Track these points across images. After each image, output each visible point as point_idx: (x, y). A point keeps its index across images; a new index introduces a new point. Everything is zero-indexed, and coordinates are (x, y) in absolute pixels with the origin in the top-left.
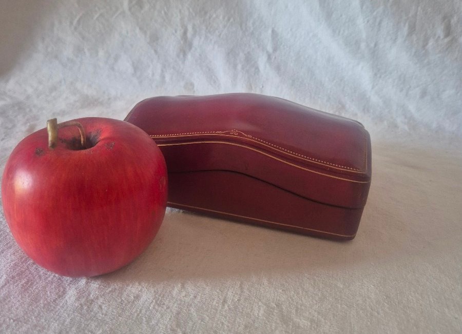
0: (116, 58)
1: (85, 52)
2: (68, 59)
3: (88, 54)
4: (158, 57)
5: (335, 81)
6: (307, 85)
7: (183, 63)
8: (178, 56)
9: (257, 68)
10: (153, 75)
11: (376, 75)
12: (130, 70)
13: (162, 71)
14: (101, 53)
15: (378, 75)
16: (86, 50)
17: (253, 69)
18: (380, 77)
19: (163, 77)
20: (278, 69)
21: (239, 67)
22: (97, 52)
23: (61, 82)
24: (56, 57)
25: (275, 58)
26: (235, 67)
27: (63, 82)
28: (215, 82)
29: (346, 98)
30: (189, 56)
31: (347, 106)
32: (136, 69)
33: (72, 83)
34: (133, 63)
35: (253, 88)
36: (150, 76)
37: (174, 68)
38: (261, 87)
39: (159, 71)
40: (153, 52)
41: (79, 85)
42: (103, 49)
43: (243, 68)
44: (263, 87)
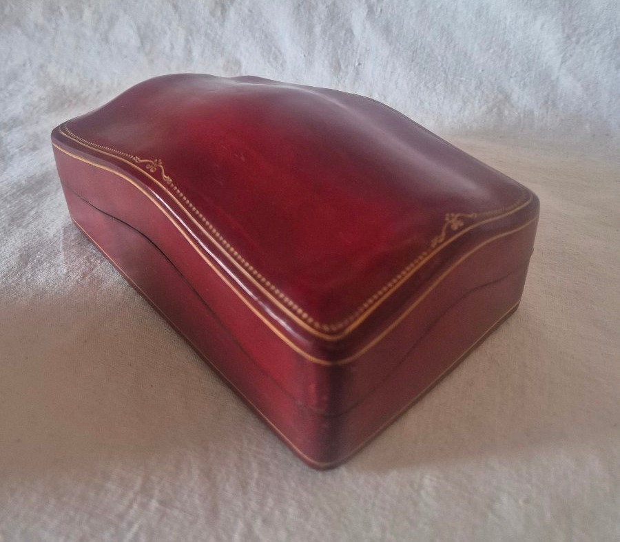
0: (112, 22)
1: (61, 14)
2: (36, 25)
3: (66, 16)
4: (180, 16)
5: (491, 51)
6: (439, 58)
7: (222, 25)
8: (212, 13)
9: (350, 31)
10: (172, 48)
11: (568, 37)
12: (135, 42)
13: (187, 41)
14: (87, 13)
15: (574, 39)
16: (63, 9)
17: (342, 34)
18: (578, 42)
19: (189, 52)
20: (387, 30)
21: (318, 30)
22: (81, 12)
23: (24, 65)
24: (18, 23)
25: (381, 10)
26: (310, 29)
27: (28, 65)
28: (276, 58)
29: (512, 81)
30: (232, 14)
31: (514, 97)
32: (143, 38)
33: (41, 66)
34: (139, 28)
35: (343, 67)
36: (167, 49)
37: (207, 35)
38: (357, 64)
39: (182, 41)
40: (170, 7)
41: (52, 69)
42: (90, 6)
43: (324, 31)
44: (359, 64)
